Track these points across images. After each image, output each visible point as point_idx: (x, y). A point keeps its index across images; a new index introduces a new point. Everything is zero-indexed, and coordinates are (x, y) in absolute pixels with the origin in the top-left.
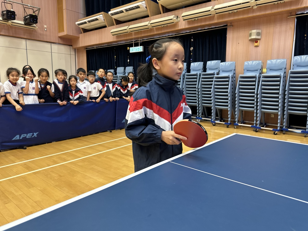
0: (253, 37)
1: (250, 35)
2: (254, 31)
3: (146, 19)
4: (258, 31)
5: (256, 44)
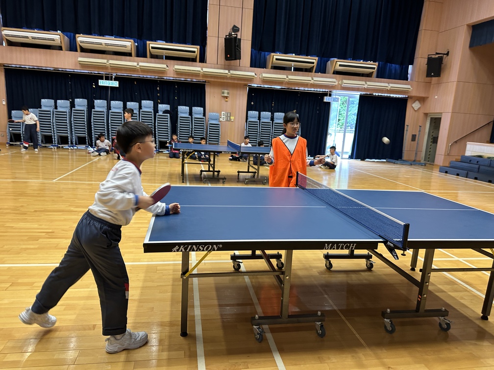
0: (226, 95)
1: (223, 93)
2: (226, 91)
3: (128, 58)
4: (228, 91)
5: (227, 100)
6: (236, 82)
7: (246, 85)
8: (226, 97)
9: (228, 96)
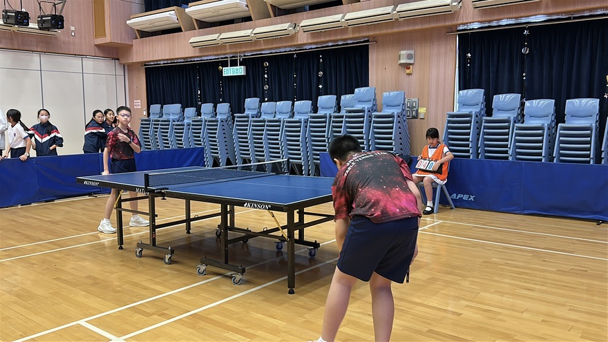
0: (403, 61)
1: (399, 58)
2: (403, 52)
3: (248, 23)
5: (408, 71)
6: (418, 27)
7: (452, 30)
8: (407, 66)
9: (411, 61)
